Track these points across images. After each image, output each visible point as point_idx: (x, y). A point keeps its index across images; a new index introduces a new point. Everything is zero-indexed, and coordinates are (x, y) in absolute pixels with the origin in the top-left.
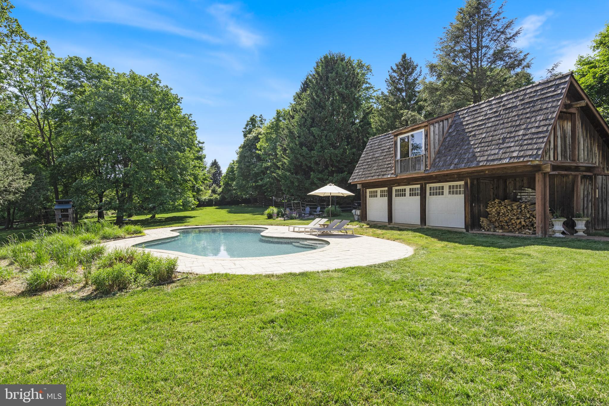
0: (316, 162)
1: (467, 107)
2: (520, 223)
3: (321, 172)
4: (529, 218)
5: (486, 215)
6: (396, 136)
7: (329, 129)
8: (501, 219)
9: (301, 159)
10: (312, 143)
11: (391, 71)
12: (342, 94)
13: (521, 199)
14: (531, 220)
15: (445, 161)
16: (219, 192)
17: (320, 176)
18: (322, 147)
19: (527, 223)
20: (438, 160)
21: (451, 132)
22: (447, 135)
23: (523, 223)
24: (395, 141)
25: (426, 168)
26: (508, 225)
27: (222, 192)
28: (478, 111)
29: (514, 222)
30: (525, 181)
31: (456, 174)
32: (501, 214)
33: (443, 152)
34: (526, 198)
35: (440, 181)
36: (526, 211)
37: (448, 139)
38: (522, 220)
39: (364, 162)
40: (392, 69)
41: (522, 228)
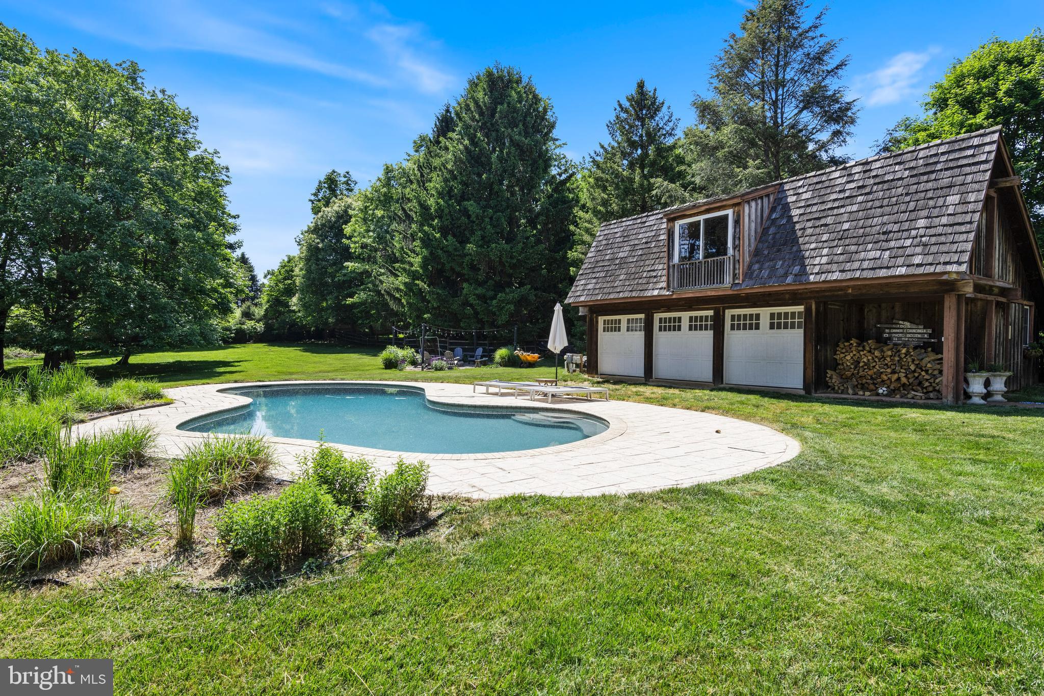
0: (472, 264)
1: (801, 177)
2: (899, 379)
3: (480, 284)
4: (914, 371)
5: (835, 365)
6: (672, 220)
7: (496, 206)
8: (861, 373)
9: (444, 258)
10: (464, 230)
11: (618, 109)
12: (518, 145)
13: (890, 339)
14: (916, 375)
15: (773, 269)
16: (257, 317)
17: (480, 291)
18: (483, 238)
19: (911, 381)
20: (756, 266)
21: (776, 219)
22: (768, 223)
23: (904, 380)
24: (669, 230)
25: (734, 280)
26: (874, 384)
27: (265, 316)
28: (827, 184)
29: (885, 378)
30: (897, 309)
31: (787, 293)
32: (861, 364)
33: (766, 252)
34: (899, 338)
35: (755, 304)
36: (910, 360)
37: (772, 230)
38: (902, 375)
39: (594, 267)
40: (620, 106)
41: (902, 389)
